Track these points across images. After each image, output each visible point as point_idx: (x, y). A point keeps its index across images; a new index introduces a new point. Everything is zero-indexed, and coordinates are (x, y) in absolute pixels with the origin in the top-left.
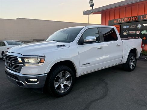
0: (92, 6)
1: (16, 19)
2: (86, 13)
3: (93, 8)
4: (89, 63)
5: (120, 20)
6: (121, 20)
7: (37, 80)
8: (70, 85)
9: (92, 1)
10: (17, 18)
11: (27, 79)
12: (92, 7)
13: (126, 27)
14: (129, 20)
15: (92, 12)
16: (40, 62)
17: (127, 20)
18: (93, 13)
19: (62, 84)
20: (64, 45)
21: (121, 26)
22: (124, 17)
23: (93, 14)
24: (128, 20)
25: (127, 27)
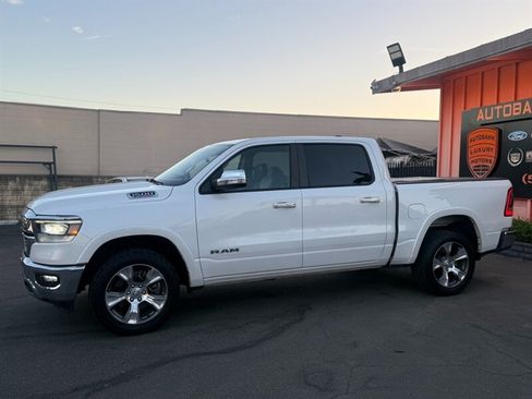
0: (399, 62)
1: (179, 113)
2: (380, 87)
3: (401, 69)
4: (237, 250)
5: (495, 111)
6: (501, 110)
7: (55, 278)
8: (159, 307)
9: (397, 48)
10: (182, 110)
11: (38, 275)
12: (397, 68)
13: (517, 136)
14: (525, 110)
15: (397, 85)
16: (67, 234)
17: (520, 109)
18: (404, 85)
19: (136, 300)
20: (152, 194)
21: (500, 131)
22: (513, 100)
23: (403, 90)
24: (523, 108)
25: (521, 138)
